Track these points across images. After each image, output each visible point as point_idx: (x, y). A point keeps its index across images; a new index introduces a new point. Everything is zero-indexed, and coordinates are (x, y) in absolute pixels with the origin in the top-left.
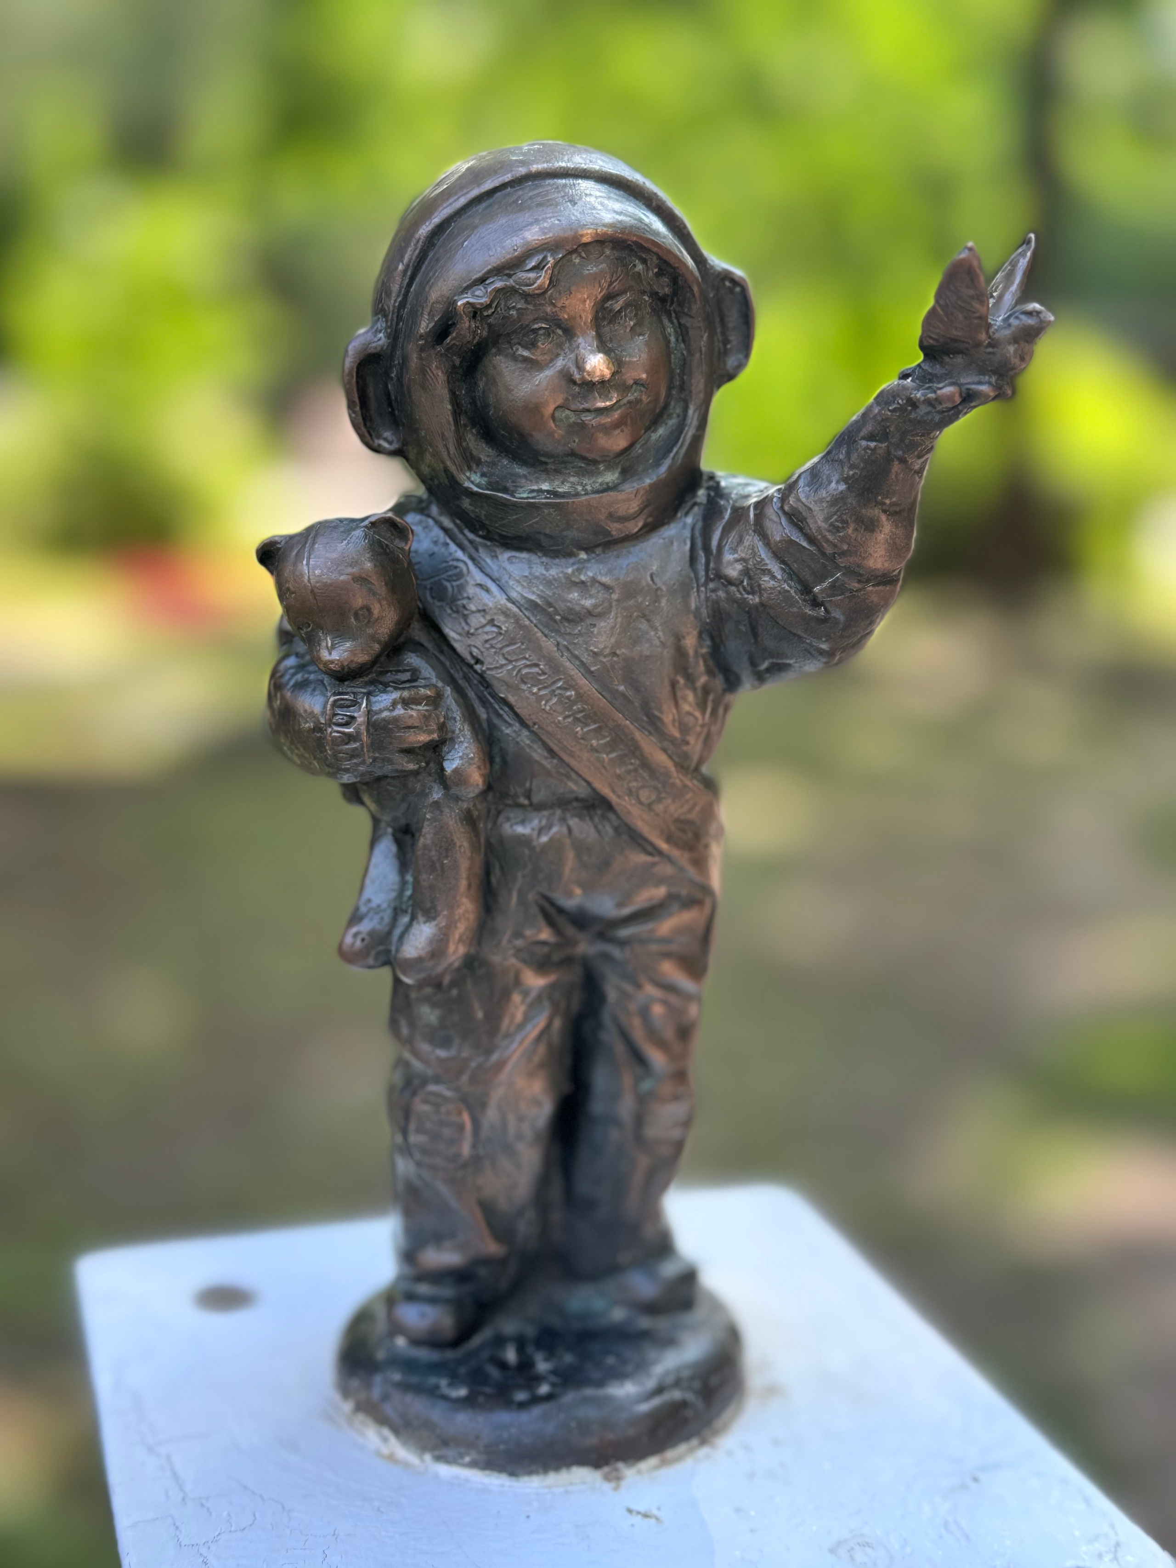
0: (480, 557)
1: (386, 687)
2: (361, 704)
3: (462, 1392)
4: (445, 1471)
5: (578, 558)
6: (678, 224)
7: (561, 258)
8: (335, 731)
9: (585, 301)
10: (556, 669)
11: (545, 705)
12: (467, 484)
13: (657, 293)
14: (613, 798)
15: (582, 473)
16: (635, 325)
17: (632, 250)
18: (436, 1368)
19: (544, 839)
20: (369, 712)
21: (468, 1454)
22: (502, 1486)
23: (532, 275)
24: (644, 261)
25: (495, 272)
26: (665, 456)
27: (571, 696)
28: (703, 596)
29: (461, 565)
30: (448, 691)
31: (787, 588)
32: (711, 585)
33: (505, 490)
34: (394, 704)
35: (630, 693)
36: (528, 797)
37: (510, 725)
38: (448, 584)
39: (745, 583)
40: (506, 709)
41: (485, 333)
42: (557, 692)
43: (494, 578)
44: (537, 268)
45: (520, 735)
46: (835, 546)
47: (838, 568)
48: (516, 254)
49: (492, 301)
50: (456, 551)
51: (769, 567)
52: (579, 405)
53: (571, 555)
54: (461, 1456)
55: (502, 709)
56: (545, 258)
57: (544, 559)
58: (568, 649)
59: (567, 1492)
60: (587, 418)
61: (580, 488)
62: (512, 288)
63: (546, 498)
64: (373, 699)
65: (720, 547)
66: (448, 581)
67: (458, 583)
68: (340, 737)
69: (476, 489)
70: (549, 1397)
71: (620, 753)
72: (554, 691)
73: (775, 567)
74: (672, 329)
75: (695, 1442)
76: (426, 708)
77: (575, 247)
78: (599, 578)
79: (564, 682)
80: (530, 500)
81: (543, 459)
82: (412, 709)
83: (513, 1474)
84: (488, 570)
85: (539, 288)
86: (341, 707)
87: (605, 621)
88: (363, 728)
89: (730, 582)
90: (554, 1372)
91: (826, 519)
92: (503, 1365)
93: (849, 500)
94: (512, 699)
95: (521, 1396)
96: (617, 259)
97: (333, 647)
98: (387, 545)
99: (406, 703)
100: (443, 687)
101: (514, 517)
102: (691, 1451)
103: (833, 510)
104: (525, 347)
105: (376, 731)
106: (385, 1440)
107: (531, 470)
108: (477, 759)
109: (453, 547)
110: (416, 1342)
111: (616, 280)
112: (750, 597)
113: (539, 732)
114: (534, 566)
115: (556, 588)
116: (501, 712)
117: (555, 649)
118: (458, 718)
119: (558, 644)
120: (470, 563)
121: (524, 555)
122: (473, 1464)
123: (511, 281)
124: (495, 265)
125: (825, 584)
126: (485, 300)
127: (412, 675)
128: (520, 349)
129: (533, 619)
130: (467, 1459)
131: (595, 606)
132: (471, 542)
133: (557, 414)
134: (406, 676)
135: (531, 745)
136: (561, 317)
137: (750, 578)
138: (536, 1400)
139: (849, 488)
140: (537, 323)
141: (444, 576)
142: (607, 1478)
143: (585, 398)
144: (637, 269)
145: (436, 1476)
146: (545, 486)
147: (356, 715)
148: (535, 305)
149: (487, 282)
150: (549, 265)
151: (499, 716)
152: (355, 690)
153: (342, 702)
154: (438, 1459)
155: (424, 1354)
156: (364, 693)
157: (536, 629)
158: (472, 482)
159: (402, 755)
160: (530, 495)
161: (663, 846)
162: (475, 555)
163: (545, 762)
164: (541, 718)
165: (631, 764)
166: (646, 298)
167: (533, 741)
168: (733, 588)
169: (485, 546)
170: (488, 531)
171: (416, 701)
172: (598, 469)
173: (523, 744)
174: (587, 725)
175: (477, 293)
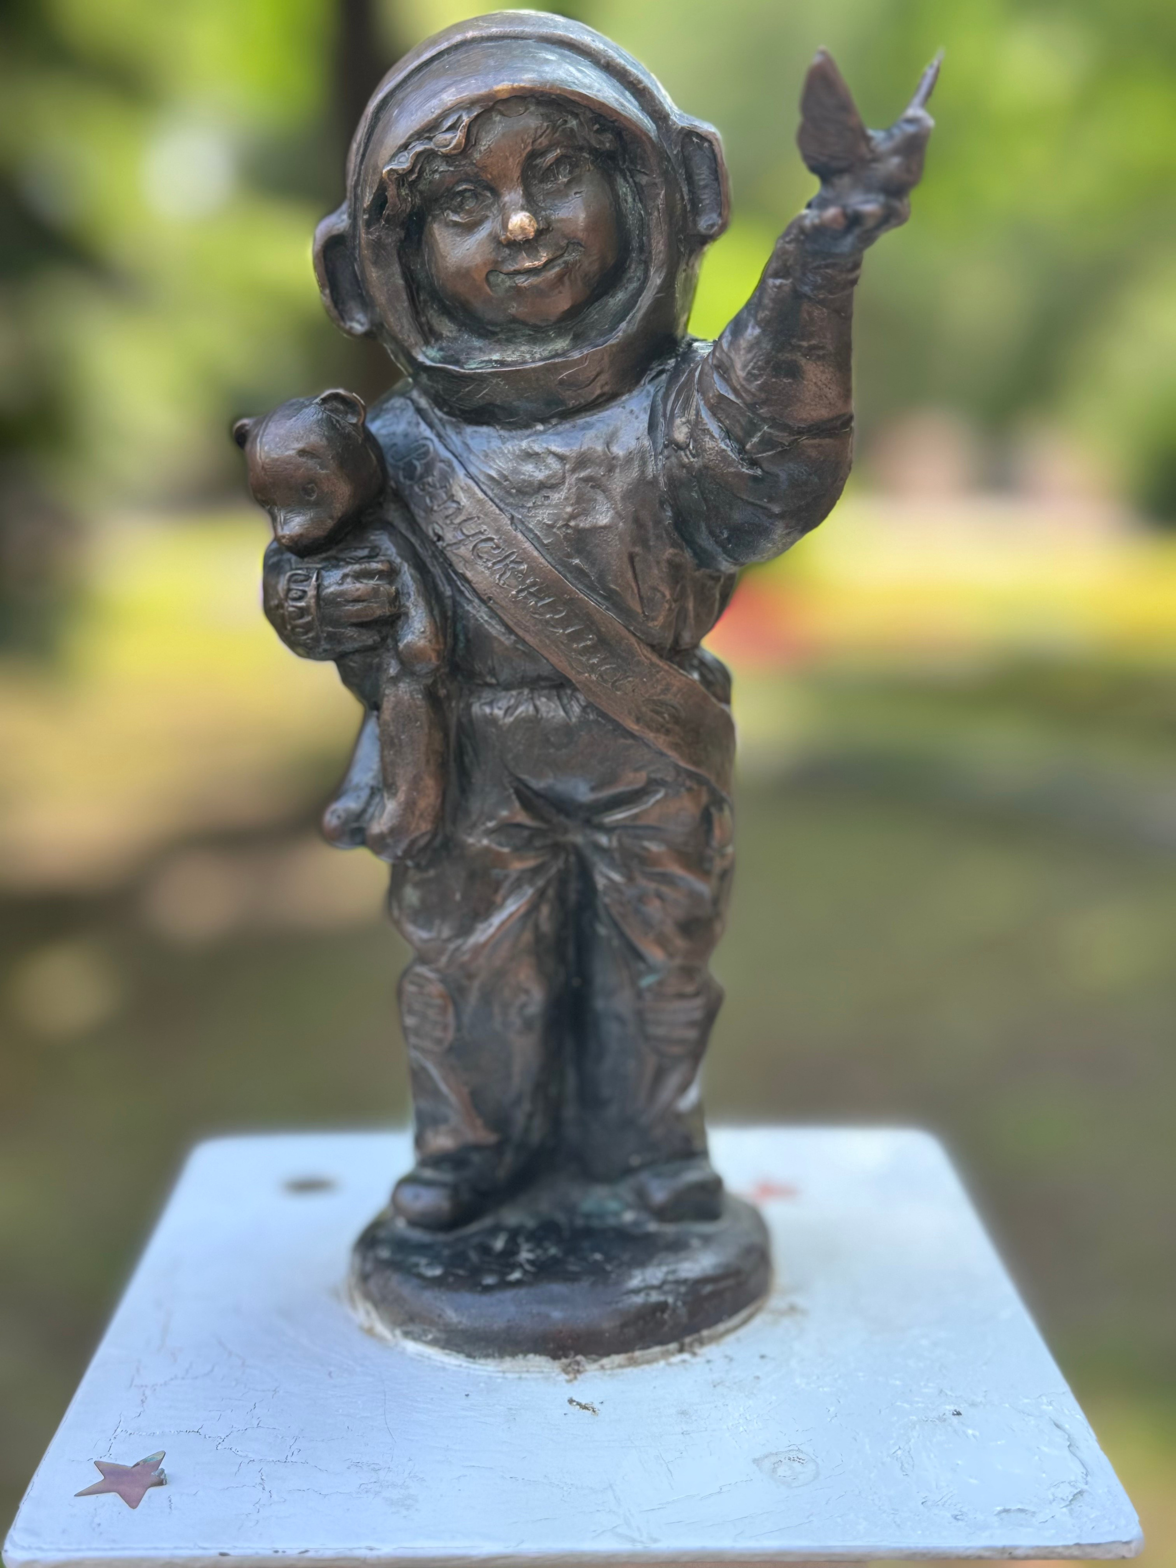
0: (446, 434)
1: (339, 562)
2: (311, 578)
3: (437, 1272)
4: (412, 1347)
5: (534, 429)
6: (632, 79)
7: (478, 117)
8: (291, 606)
9: (507, 159)
10: (510, 542)
11: (499, 579)
12: (421, 358)
13: (596, 150)
14: (571, 675)
15: (533, 340)
16: (569, 182)
17: (559, 104)
18: (421, 1248)
19: (510, 720)
20: (319, 587)
21: (430, 1332)
22: (460, 1366)
23: (449, 136)
24: (576, 116)
25: (416, 137)
26: (622, 319)
27: (524, 569)
28: (660, 464)
29: (428, 443)
30: (405, 567)
31: (724, 447)
32: (666, 452)
33: (457, 362)
34: (345, 576)
35: (585, 567)
36: (494, 675)
37: (470, 602)
38: (417, 463)
39: (691, 447)
40: (467, 585)
41: (418, 201)
42: (511, 566)
43: (457, 454)
44: (453, 128)
45: (479, 611)
46: (754, 395)
47: (764, 420)
48: (434, 116)
49: (414, 166)
50: (425, 430)
51: (707, 427)
52: (510, 267)
53: (527, 426)
54: (425, 1332)
55: (463, 585)
56: (460, 117)
57: (502, 432)
58: (523, 523)
59: (520, 1378)
60: (522, 281)
61: (528, 356)
62: (432, 150)
63: (493, 367)
64: (323, 573)
65: (673, 410)
66: (418, 459)
67: (423, 461)
68: (294, 611)
69: (428, 363)
70: (518, 1283)
71: (577, 628)
72: (507, 565)
73: (712, 426)
74: (628, 189)
75: (673, 1346)
76: (378, 582)
77: (491, 104)
78: (554, 448)
79: (517, 556)
80: (477, 371)
81: (490, 328)
82: (361, 582)
83: (469, 1356)
84: (452, 447)
85: (454, 148)
86: (296, 582)
87: (559, 493)
88: (313, 601)
89: (679, 447)
90: (531, 1262)
91: (745, 366)
92: (485, 1250)
93: (764, 345)
94: (469, 574)
95: (489, 1280)
96: (542, 115)
97: (286, 522)
98: (338, 421)
99: (358, 576)
100: (401, 563)
101: (467, 389)
102: (666, 1355)
103: (750, 356)
104: (455, 212)
105: (326, 605)
106: (368, 1313)
107: (487, 342)
108: (428, 633)
109: (423, 426)
110: (413, 1223)
111: (541, 136)
112: (695, 460)
113: (494, 606)
114: (492, 440)
115: (511, 460)
116: (462, 588)
117: (509, 522)
118: (412, 593)
119: (512, 518)
120: (436, 440)
121: (484, 429)
122: (434, 1343)
123: (432, 143)
124: (415, 129)
125: (755, 440)
126: (406, 166)
127: (370, 552)
128: (451, 214)
129: (489, 493)
130: (430, 1337)
131: (549, 477)
132: (441, 420)
133: (492, 278)
134: (365, 552)
135: (490, 620)
136: (484, 178)
137: (695, 441)
138: (504, 1285)
139: (764, 331)
140: (461, 185)
141: (414, 455)
142: (565, 1371)
143: (514, 259)
144: (569, 125)
145: (403, 1353)
146: (496, 357)
147: (306, 589)
148: (456, 167)
149: (410, 147)
150: (464, 124)
151: (462, 593)
152: (311, 566)
153: (296, 577)
154: (407, 1334)
155: (418, 1235)
156: (317, 569)
157: (491, 503)
158: (427, 357)
159: (354, 629)
160: (479, 366)
161: (634, 727)
162: (442, 432)
163: (502, 639)
164: (495, 593)
165: (590, 639)
166: (587, 156)
167: (491, 617)
168: (682, 453)
169: (451, 423)
170: (451, 407)
171: (368, 575)
172: (549, 336)
173: (482, 621)
174: (542, 599)
175: (402, 159)
